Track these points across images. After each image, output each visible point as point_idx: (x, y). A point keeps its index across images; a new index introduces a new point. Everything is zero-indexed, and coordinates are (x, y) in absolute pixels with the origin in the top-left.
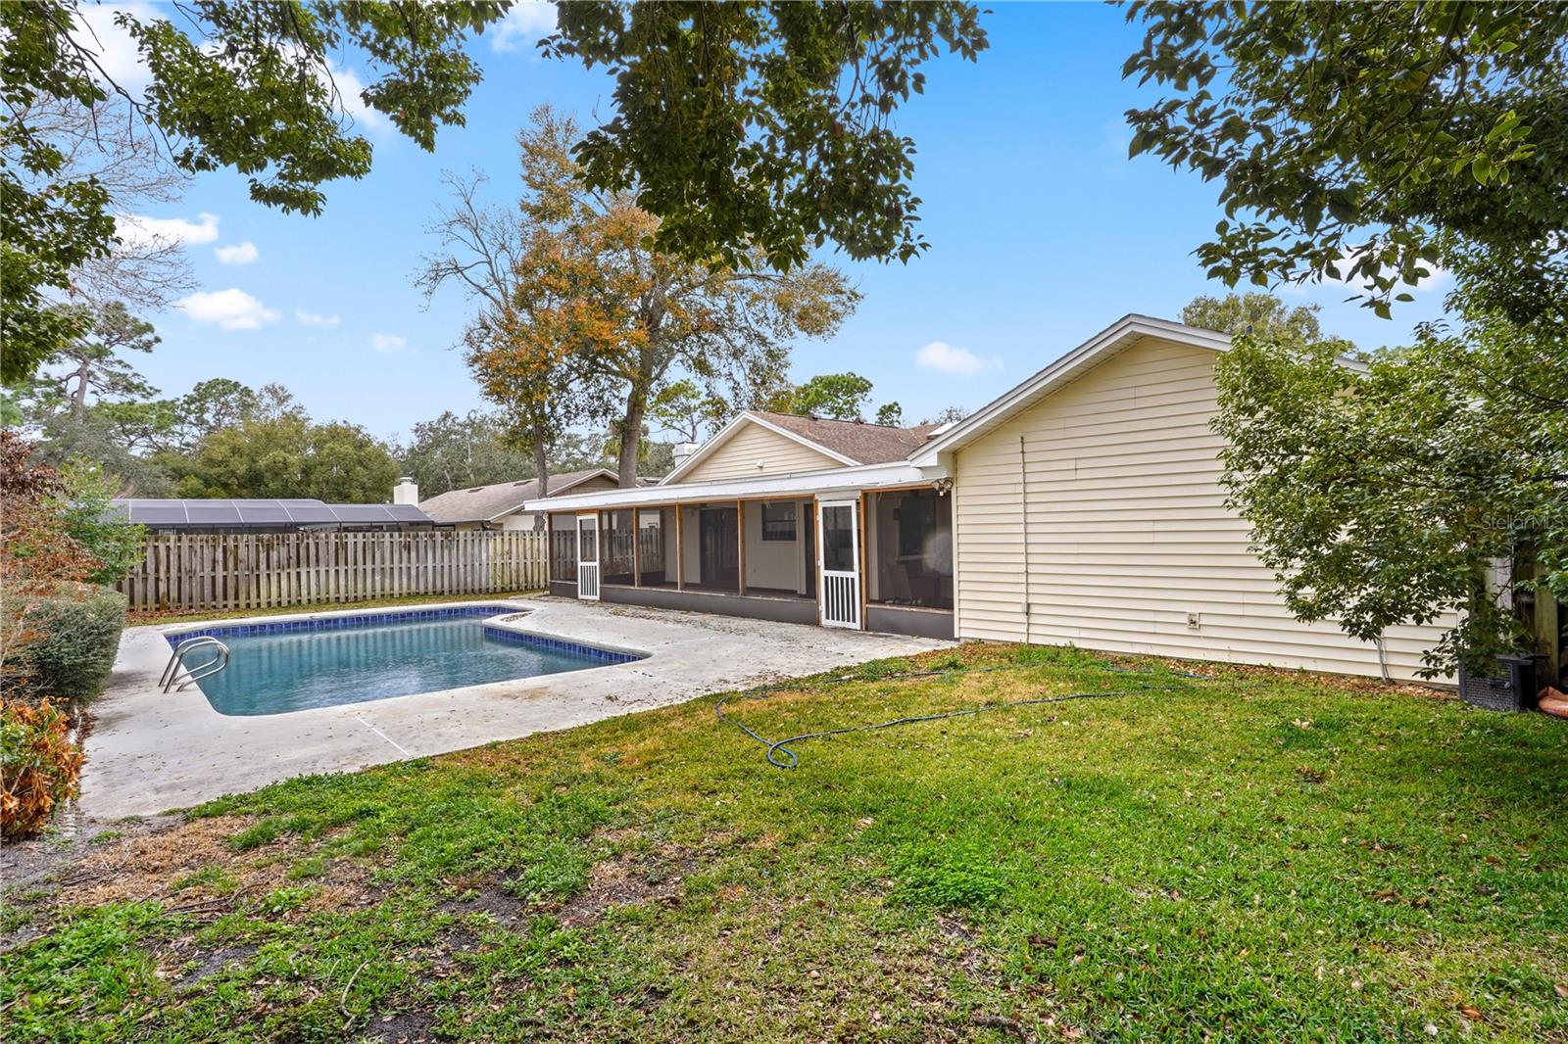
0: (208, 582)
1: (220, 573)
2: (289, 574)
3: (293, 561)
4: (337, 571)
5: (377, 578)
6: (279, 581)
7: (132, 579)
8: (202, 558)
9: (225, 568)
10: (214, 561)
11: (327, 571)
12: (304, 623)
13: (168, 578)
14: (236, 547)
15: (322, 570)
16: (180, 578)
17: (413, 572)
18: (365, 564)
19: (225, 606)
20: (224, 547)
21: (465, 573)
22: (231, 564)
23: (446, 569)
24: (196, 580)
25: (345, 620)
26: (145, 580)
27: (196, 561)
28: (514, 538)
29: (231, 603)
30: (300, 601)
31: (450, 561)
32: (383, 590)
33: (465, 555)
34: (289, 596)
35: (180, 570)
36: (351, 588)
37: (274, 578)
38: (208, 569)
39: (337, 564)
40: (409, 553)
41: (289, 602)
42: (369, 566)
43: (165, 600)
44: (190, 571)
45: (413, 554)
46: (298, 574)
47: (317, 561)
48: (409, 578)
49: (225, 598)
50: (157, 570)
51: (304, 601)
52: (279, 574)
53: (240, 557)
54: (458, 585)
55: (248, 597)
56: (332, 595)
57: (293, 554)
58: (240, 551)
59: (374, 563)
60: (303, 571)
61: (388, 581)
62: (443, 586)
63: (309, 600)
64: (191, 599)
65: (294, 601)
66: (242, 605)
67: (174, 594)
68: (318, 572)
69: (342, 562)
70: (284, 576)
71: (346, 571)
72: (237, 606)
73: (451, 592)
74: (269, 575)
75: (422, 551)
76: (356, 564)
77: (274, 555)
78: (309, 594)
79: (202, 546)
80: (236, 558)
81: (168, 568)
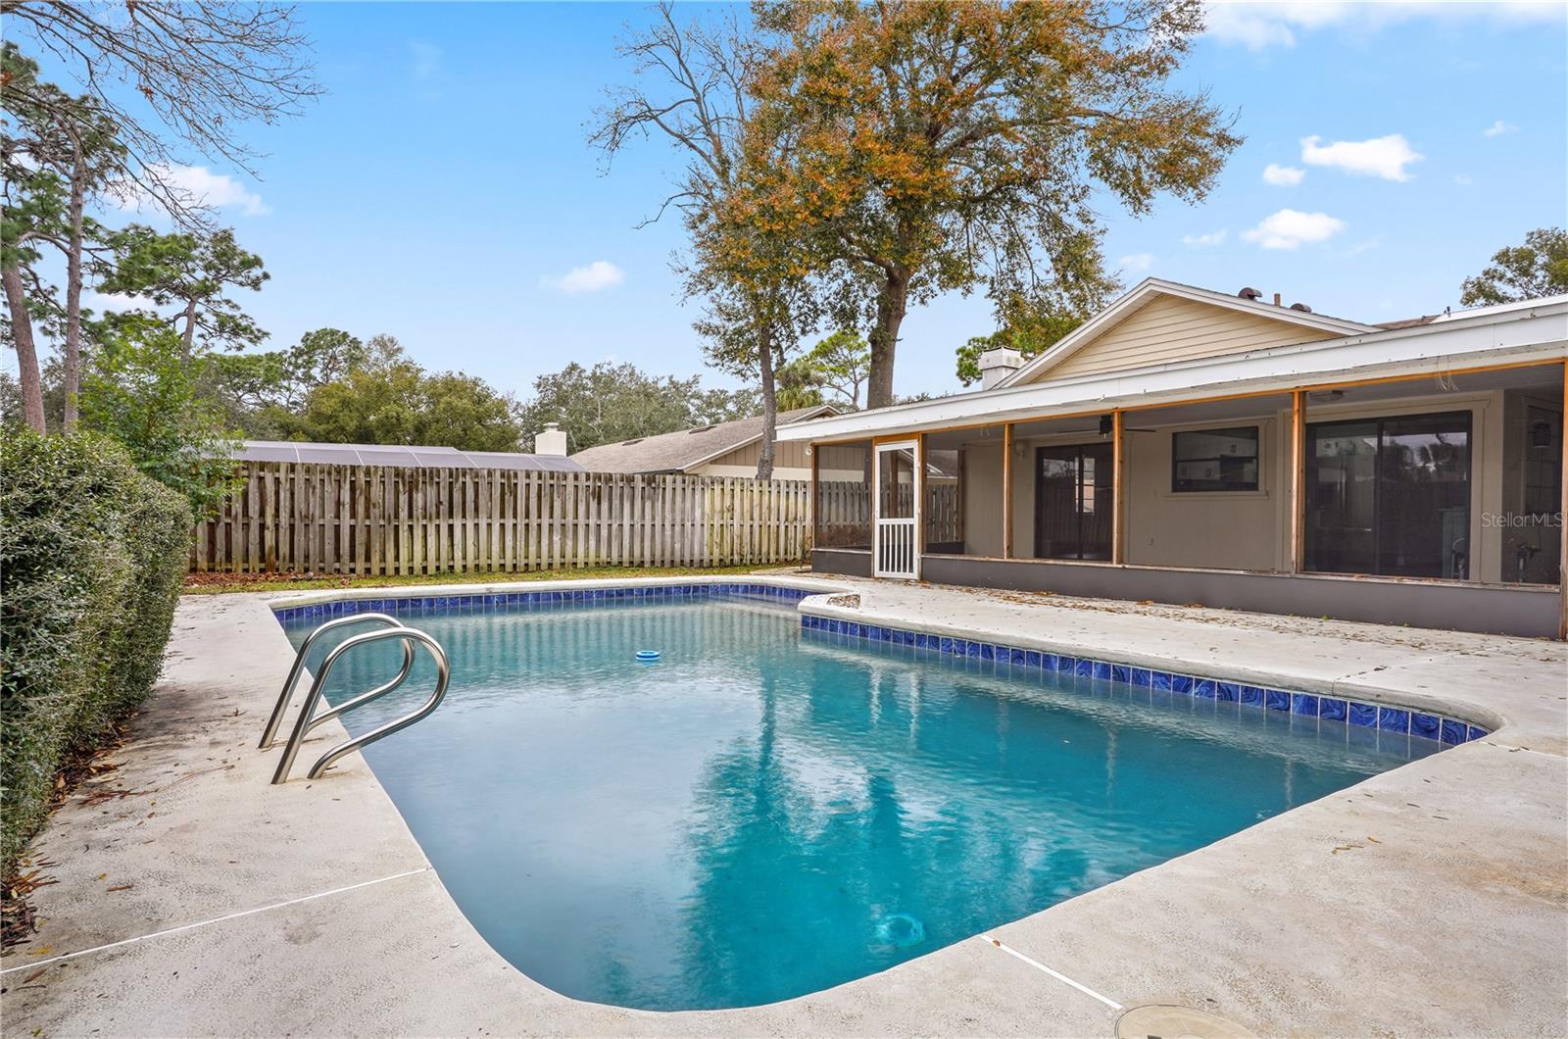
0: (329, 534)
1: (346, 521)
2: (438, 526)
3: (444, 508)
4: (502, 526)
5: (556, 538)
6: (425, 537)
7: (228, 525)
8: (323, 499)
9: (353, 515)
10: (339, 503)
11: (489, 525)
12: (478, 598)
13: (277, 526)
14: (368, 483)
15: (483, 522)
16: (292, 526)
17: (604, 532)
18: (539, 517)
19: (353, 571)
20: (352, 483)
21: (673, 537)
22: (361, 509)
23: (648, 530)
24: (314, 529)
25: (537, 595)
26: (246, 526)
27: (315, 501)
28: (737, 489)
29: (360, 566)
30: (451, 567)
31: (653, 519)
32: (563, 556)
33: (673, 511)
34: (438, 559)
35: (292, 515)
36: (521, 551)
37: (418, 532)
38: (330, 515)
39: (502, 515)
40: (599, 503)
41: (438, 568)
42: (545, 521)
43: (273, 557)
44: (307, 517)
45: (605, 506)
46: (451, 527)
47: (477, 509)
48: (598, 541)
49: (353, 558)
50: (262, 514)
51: (458, 568)
52: (425, 527)
53: (373, 500)
54: (663, 555)
55: (383, 559)
56: (496, 561)
57: (444, 497)
58: (373, 489)
59: (551, 517)
60: (457, 523)
61: (570, 543)
62: (642, 555)
63: (464, 567)
64: (307, 557)
65: (444, 566)
66: (376, 570)
67: (284, 549)
68: (476, 525)
69: (509, 512)
70: (431, 530)
71: (515, 525)
72: (368, 571)
73: (653, 562)
74: (411, 527)
75: (616, 502)
76: (527, 517)
77: (419, 498)
78: (464, 558)
79: (322, 481)
80: (368, 500)
81: (277, 510)
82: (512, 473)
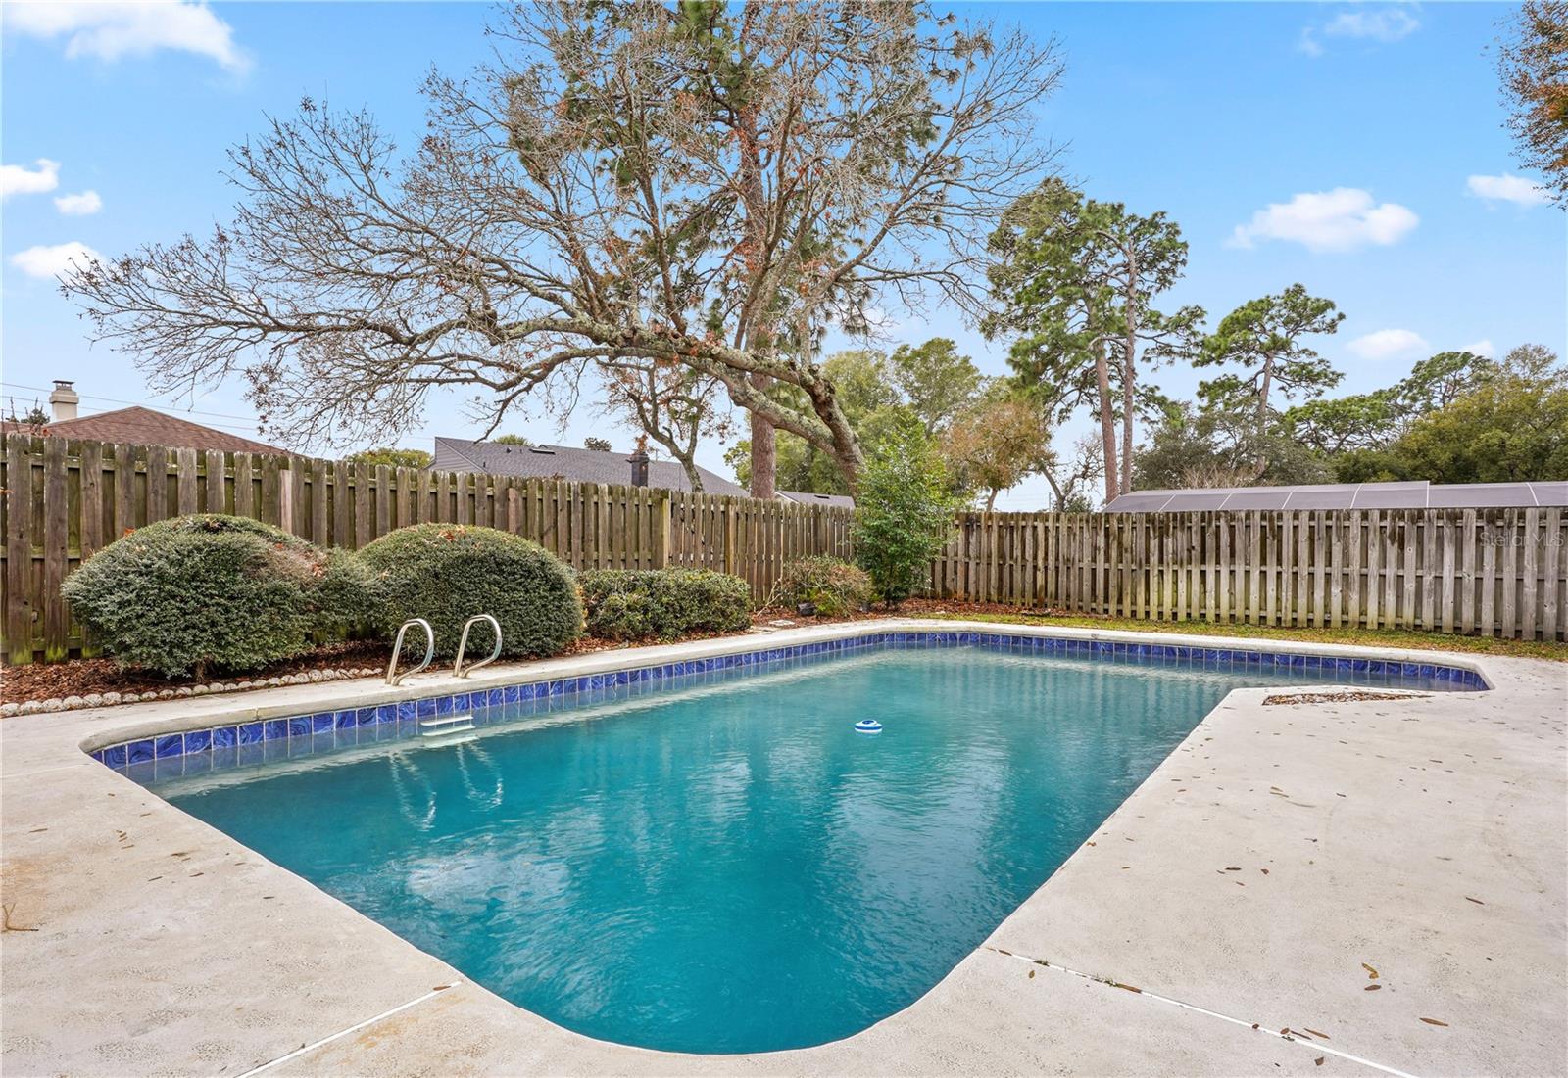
0: (1087, 576)
1: (1101, 566)
2: (1189, 572)
3: (1196, 554)
4: (1263, 573)
5: (1336, 590)
6: (1175, 583)
7: (1011, 566)
8: (1081, 543)
9: (1108, 559)
10: (1095, 549)
11: (1247, 573)
12: (1084, 644)
13: (1046, 568)
14: (1121, 529)
15: (1240, 569)
16: (1057, 568)
17: (1410, 586)
18: (1312, 564)
19: (1106, 611)
20: (1107, 529)
21: (1540, 596)
22: (1114, 554)
23: (1488, 585)
24: (1074, 571)
25: (1147, 648)
26: (1024, 567)
27: (1075, 546)
29: (1113, 607)
30: (1203, 616)
31: (1499, 568)
32: (1345, 611)
33: (1540, 558)
34: (1189, 606)
35: (1057, 559)
36: (1287, 602)
37: (1168, 577)
38: (1087, 560)
39: (1264, 561)
40: (1402, 547)
41: (1189, 615)
42: (1320, 570)
43: (1043, 594)
44: (1068, 560)
45: (1410, 552)
46: (1203, 573)
47: (1232, 555)
48: (1400, 598)
49: (1107, 600)
50: (1035, 558)
51: (1211, 615)
52: (1175, 572)
53: (1125, 546)
54: (1518, 620)
55: (1134, 603)
56: (1254, 612)
57: (1196, 542)
58: (1125, 535)
59: (1329, 563)
60: (1210, 569)
61: (1355, 597)
62: (1478, 617)
63: (1218, 616)
64: (1068, 596)
65: (1195, 614)
66: (1127, 612)
67: (1051, 588)
68: (1232, 572)
69: (1272, 559)
70: (1182, 575)
71: (1279, 574)
72: (1120, 612)
73: (1498, 632)
74: (1161, 572)
75: (1430, 547)
76: (1296, 563)
77: (1169, 542)
78: (1218, 606)
79: (1081, 528)
80: (1120, 544)
81: (1046, 554)
82: (1275, 514)
